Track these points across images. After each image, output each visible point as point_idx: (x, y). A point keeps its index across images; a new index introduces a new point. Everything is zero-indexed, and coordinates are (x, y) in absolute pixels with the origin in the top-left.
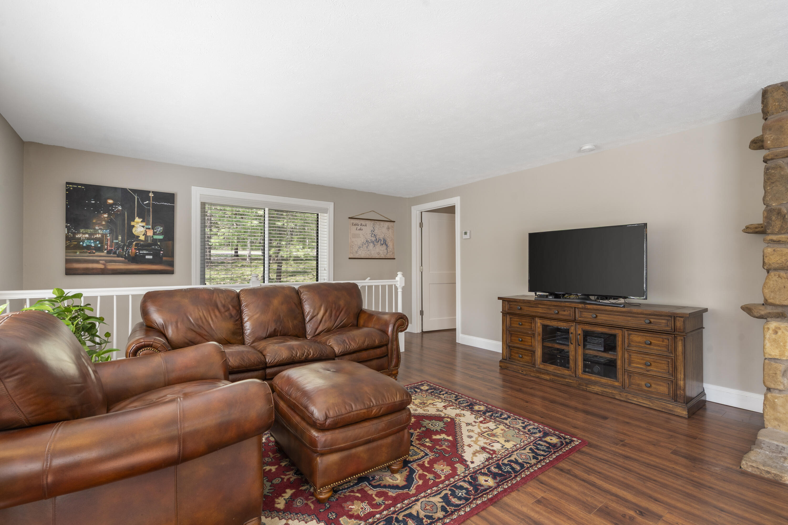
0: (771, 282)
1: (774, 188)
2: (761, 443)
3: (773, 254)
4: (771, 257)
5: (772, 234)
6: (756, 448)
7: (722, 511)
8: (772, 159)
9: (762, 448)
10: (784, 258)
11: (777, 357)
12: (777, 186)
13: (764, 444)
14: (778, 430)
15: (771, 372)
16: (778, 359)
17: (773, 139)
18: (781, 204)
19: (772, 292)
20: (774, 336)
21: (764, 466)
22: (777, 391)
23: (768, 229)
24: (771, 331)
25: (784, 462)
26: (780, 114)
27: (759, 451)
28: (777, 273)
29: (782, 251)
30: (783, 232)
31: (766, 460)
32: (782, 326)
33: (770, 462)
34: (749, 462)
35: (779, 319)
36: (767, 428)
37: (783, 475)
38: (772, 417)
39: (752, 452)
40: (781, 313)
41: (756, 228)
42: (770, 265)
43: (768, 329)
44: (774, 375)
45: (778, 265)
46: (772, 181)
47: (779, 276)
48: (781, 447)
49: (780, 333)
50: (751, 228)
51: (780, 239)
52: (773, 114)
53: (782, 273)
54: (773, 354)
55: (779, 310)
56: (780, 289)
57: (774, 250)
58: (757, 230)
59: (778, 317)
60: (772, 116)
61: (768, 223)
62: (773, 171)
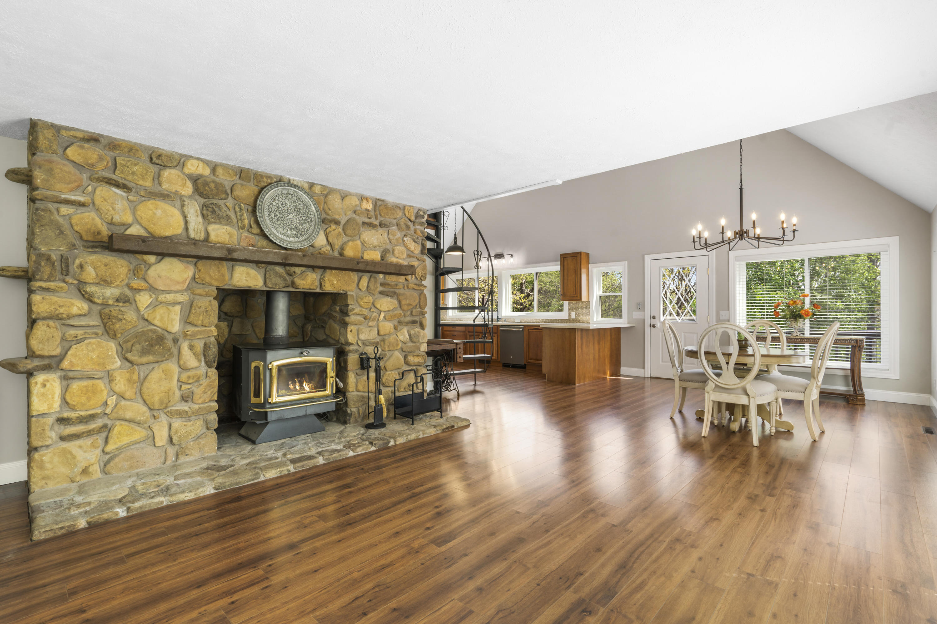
0: (40, 332)
1: (44, 231)
2: (39, 507)
3: (42, 303)
4: (40, 305)
5: (41, 280)
6: (38, 514)
7: (45, 586)
8: (41, 200)
9: (43, 511)
10: (53, 307)
11: (46, 412)
12: (46, 230)
13: (42, 507)
14: (46, 489)
15: (39, 429)
16: (46, 414)
17: (43, 179)
18: (50, 250)
19: (40, 343)
20: (42, 390)
21: (57, 524)
22: (44, 448)
23: (37, 275)
24: (39, 385)
25: (69, 512)
26: (49, 155)
27: (43, 514)
28: (45, 322)
29: (51, 299)
30: (52, 279)
31: (55, 518)
32: (50, 377)
33: (59, 518)
34: (42, 529)
35: (46, 371)
36: (34, 492)
37: (76, 522)
38: (40, 477)
39: (37, 519)
40: (48, 364)
41: (16, 271)
42: (38, 313)
43: (36, 383)
44: (41, 431)
45: (47, 314)
46: (42, 224)
47: (48, 326)
48: (59, 502)
49: (48, 385)
50: (8, 271)
51: (50, 287)
52: (42, 152)
53: (51, 323)
54: (42, 409)
55: (46, 362)
56: (48, 340)
57: (43, 298)
58: (17, 274)
59: (45, 370)
60: (42, 154)
61: (37, 268)
62: (43, 213)
